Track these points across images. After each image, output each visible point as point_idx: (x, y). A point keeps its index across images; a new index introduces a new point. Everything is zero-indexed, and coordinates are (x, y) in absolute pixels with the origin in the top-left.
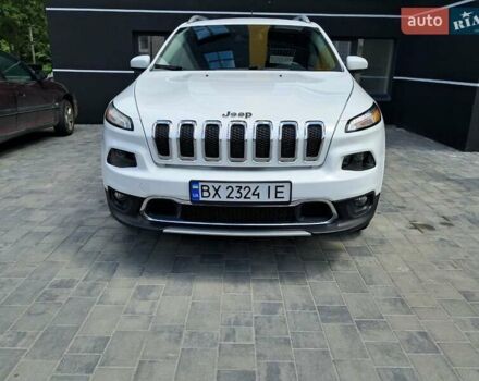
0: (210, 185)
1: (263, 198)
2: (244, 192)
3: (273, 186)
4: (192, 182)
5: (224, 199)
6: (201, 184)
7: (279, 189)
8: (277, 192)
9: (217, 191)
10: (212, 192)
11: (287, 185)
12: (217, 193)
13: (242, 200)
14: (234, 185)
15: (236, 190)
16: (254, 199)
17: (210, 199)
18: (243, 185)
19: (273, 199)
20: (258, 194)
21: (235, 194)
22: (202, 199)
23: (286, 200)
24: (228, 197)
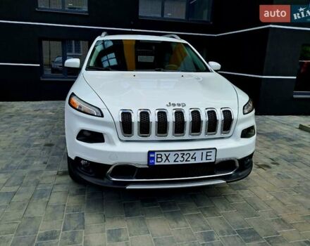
0: (163, 153)
1: (198, 161)
2: (186, 157)
3: (205, 152)
4: (150, 152)
5: (172, 163)
6: (156, 153)
7: (208, 154)
8: (207, 156)
9: (167, 157)
10: (164, 158)
11: (214, 151)
12: (167, 159)
13: (184, 162)
14: (179, 153)
15: (180, 156)
16: (192, 161)
17: (162, 163)
18: (185, 153)
19: (204, 161)
20: (195, 158)
21: (180, 158)
22: (156, 164)
23: (213, 160)
24: (175, 161)
